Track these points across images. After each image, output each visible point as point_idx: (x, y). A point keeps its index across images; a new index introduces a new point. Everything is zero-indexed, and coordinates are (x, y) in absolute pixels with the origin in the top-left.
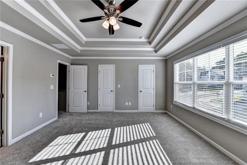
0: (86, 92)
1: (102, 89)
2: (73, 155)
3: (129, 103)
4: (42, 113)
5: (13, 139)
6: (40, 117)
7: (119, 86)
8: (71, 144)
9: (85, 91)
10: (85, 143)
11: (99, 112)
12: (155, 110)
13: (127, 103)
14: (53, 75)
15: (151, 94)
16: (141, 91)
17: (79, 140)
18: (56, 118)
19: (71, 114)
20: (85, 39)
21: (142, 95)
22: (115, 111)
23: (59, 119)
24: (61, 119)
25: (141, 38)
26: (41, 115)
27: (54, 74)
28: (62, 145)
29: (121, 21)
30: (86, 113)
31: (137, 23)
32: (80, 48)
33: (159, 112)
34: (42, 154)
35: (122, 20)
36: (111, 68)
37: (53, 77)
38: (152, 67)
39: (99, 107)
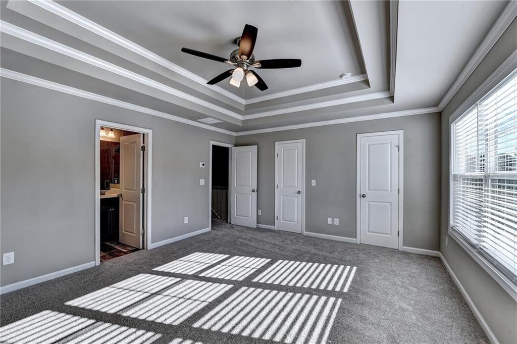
0: (256, 193)
1: (282, 187)
2: (195, 277)
3: (335, 219)
4: (187, 218)
5: (152, 243)
6: (185, 222)
7: (314, 183)
8: (203, 264)
9: (253, 191)
10: (219, 268)
11: (276, 229)
12: (402, 245)
13: (330, 221)
14: (203, 165)
15: (391, 203)
16: (364, 196)
17: (214, 262)
18: (209, 229)
19: (232, 227)
20: (244, 102)
21: (367, 205)
22: (305, 233)
23: (213, 231)
24: (214, 232)
25: (343, 77)
26: (186, 220)
27: (204, 163)
28: (193, 263)
29: (260, 68)
30: (255, 228)
31: (290, 62)
32: (241, 117)
33: (414, 252)
34: (168, 266)
35: (260, 66)
36: (298, 147)
37: (204, 167)
38: (396, 137)
39: (276, 221)
